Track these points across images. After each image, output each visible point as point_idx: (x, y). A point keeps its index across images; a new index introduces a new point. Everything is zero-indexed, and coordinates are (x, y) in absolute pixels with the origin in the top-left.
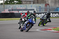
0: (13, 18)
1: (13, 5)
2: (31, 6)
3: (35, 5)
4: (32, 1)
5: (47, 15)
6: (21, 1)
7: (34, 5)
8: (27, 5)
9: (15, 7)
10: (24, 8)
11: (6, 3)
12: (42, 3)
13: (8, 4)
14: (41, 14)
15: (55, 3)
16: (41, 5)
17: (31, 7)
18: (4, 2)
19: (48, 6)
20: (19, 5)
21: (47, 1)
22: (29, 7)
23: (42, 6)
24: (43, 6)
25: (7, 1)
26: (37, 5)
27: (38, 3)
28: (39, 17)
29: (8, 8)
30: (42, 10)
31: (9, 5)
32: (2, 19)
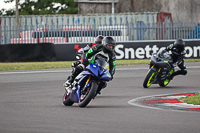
0: (48, 61)
1: (49, 18)
2: (110, 19)
3: (123, 16)
4: (113, 2)
5: (172, 50)
6: (77, 4)
7: (118, 17)
8: (97, 17)
9: (56, 24)
10: (85, 28)
11: (25, 10)
12: (148, 10)
13: (31, 13)
14: (144, 48)
15: (192, 11)
16: (143, 18)
17: (111, 25)
18: (19, 7)
19: (167, 21)
20: (71, 17)
21: (163, 4)
22: (103, 23)
23: (146, 22)
24: (151, 22)
25: (28, 5)
26: (129, 17)
27: (132, 10)
28: (136, 58)
29: (32, 26)
30: (146, 33)
31: (34, 17)
32: (10, 64)
